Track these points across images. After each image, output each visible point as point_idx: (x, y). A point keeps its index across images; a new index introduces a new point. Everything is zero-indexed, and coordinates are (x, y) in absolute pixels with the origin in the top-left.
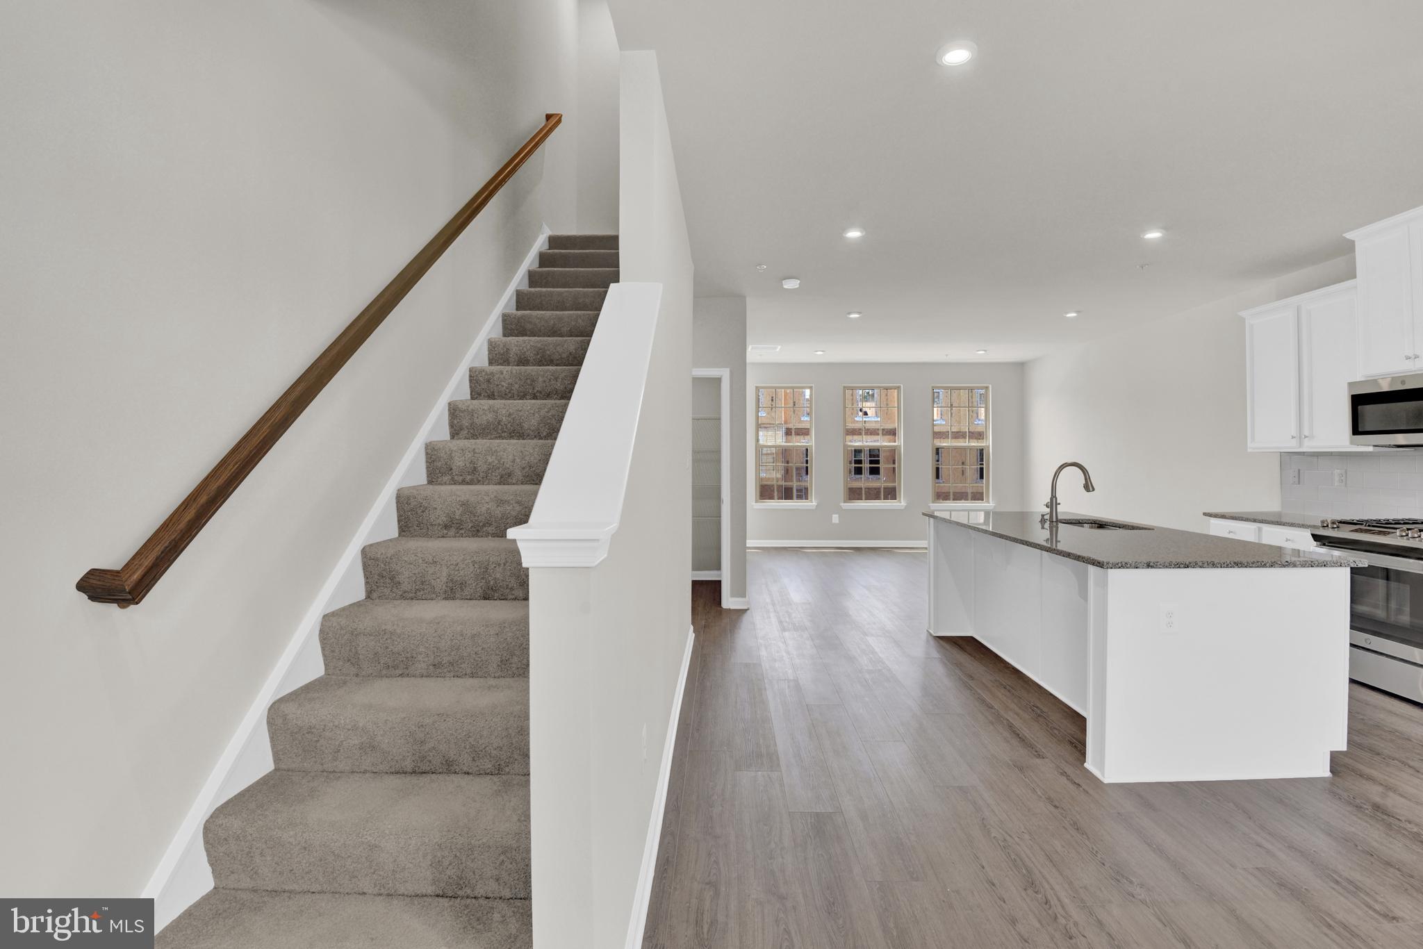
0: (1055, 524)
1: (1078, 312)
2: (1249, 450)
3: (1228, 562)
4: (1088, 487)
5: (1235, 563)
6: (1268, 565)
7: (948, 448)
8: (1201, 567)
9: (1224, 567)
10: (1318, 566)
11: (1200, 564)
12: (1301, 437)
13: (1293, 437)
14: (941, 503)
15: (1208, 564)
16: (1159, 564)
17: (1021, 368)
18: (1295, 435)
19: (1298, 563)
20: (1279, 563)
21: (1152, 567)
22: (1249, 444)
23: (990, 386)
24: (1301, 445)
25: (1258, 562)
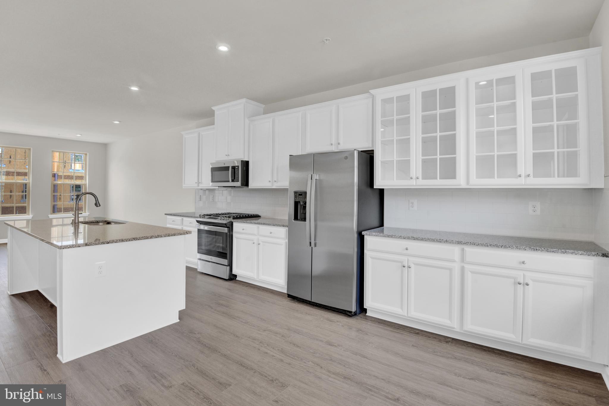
0: (77, 224)
1: (120, 121)
2: (183, 188)
3: (130, 238)
4: (97, 204)
5: (133, 238)
6: (149, 238)
7: (61, 184)
8: (115, 242)
9: (128, 241)
10: (171, 236)
11: (116, 241)
12: (198, 183)
13: (196, 183)
14: (56, 214)
15: (119, 241)
16: (92, 243)
17: (105, 146)
18: (196, 182)
19: (163, 235)
20: (154, 236)
21: (88, 245)
22: (183, 185)
23: (88, 154)
24: (198, 186)
25: (145, 237)
